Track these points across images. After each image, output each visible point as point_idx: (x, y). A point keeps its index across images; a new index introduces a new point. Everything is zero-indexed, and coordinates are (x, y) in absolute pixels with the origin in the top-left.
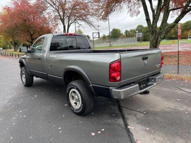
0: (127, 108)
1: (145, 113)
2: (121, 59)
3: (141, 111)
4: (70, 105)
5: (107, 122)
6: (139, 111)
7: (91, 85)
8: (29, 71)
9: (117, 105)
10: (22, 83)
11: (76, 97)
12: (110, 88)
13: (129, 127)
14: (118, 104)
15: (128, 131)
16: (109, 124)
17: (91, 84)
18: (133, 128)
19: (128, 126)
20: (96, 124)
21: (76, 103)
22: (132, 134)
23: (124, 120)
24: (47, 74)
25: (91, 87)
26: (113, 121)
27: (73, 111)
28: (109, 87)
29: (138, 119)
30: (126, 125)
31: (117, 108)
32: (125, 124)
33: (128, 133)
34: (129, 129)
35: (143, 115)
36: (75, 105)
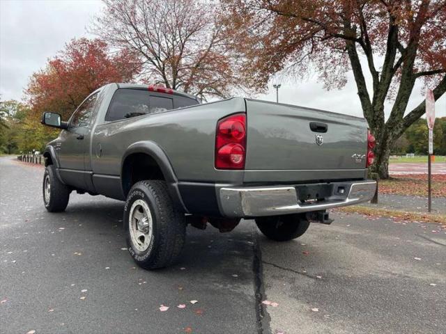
0: (275, 266)
1: (320, 277)
2: (246, 113)
3: (312, 273)
4: (129, 243)
5: (212, 287)
6: (304, 274)
7: (175, 185)
8: (60, 172)
9: (252, 258)
10: (43, 203)
11: (144, 220)
12: (217, 185)
13: (265, 302)
14: (256, 257)
15: (261, 311)
16: (213, 292)
17: (175, 182)
18: (275, 305)
19: (266, 299)
20: (181, 289)
21: (142, 239)
22: (270, 319)
23: (259, 287)
24: (93, 174)
25: (174, 188)
26: (229, 286)
27: (134, 257)
28: (214, 182)
29: (296, 289)
30: (260, 297)
31: (249, 264)
32: (256, 296)
33: (258, 316)
34: (263, 307)
35: (312, 281)
36: (140, 242)
